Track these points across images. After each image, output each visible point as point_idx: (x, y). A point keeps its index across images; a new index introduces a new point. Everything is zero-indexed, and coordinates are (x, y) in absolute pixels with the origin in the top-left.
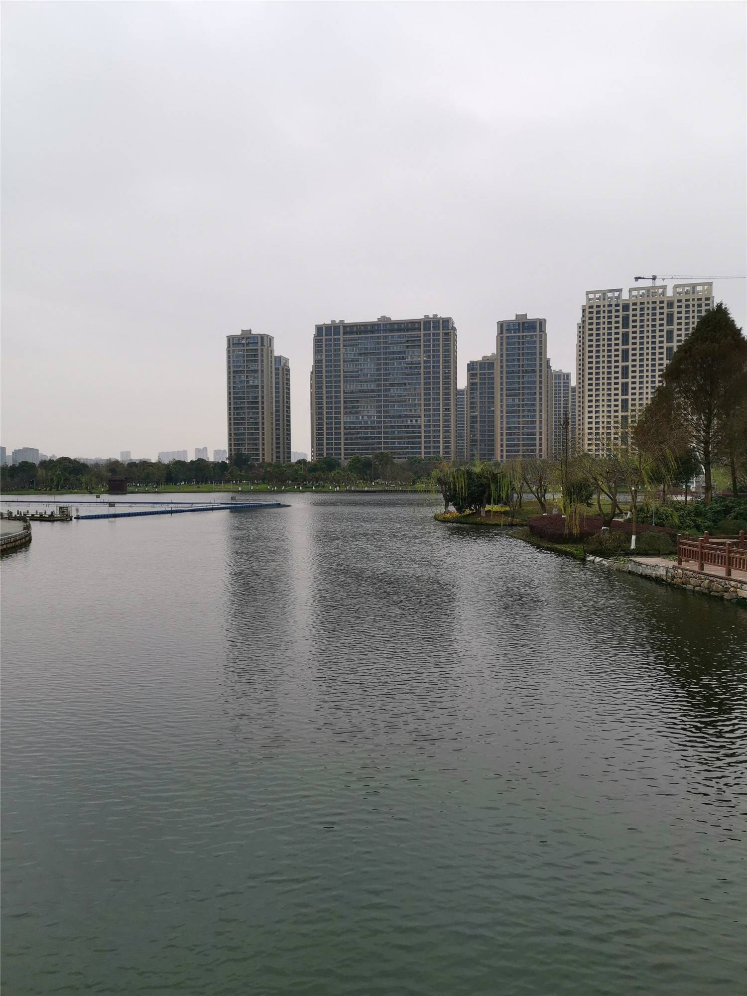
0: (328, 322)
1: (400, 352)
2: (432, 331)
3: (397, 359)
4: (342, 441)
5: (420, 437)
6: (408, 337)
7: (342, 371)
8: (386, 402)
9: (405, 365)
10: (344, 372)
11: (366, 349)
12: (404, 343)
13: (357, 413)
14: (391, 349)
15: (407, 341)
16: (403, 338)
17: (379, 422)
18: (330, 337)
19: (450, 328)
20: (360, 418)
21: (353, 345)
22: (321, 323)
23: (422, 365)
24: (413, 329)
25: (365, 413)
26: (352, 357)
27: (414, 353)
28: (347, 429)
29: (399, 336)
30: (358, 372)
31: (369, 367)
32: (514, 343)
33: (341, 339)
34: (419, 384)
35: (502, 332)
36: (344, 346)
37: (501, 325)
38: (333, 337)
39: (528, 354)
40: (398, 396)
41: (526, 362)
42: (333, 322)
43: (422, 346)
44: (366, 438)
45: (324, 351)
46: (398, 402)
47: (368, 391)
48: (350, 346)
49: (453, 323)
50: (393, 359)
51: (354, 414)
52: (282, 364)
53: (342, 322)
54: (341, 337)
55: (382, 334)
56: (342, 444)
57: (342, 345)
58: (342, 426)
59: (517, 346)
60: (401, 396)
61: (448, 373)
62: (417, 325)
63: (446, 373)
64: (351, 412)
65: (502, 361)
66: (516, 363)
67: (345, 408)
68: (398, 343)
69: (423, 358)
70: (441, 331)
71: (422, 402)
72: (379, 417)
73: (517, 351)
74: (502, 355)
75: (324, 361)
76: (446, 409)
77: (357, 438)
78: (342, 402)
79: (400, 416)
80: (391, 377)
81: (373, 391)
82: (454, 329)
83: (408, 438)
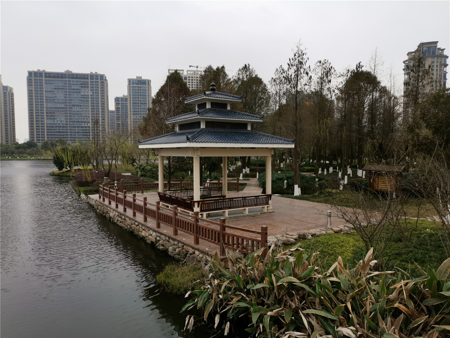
0: (36, 70)
1: (77, 89)
2: (94, 80)
3: (76, 93)
4: (46, 133)
5: (89, 133)
6: (82, 82)
7: (44, 97)
8: (70, 114)
9: (81, 96)
10: (46, 97)
11: (58, 86)
12: (80, 85)
13: (54, 119)
14: (73, 88)
15: (82, 84)
16: (79, 82)
17: (66, 124)
18: (37, 78)
19: (104, 79)
20: (56, 122)
21: (51, 84)
22: (31, 70)
23: (90, 97)
24: (84, 78)
25: (59, 119)
26: (50, 89)
27: (85, 90)
28: (48, 127)
29: (77, 81)
30: (54, 98)
31: (60, 96)
32: (136, 90)
33: (44, 79)
34: (89, 106)
35: (130, 84)
36: (45, 83)
37: (130, 81)
38: (38, 78)
39: (143, 95)
40: (77, 112)
41: (142, 99)
42: (39, 70)
43: (90, 87)
44: (59, 132)
45: (33, 85)
46: (77, 114)
47: (60, 108)
48: (49, 84)
49: (105, 78)
50: (74, 92)
51: (52, 119)
52: (9, 90)
53: (44, 71)
54: (44, 78)
55: (67, 79)
56: (46, 135)
57: (44, 83)
58: (45, 125)
59: (137, 91)
60: (78, 112)
61: (103, 102)
62: (86, 76)
63: (102, 102)
64: (50, 119)
65: (130, 98)
66: (137, 99)
67: (47, 116)
68: (76, 85)
69: (90, 93)
70: (99, 81)
71: (90, 115)
72: (66, 122)
73: (137, 94)
74: (130, 95)
75: (34, 91)
76: (103, 119)
77: (54, 132)
78: (45, 113)
79: (78, 122)
80: (73, 101)
81: (63, 108)
82: (106, 80)
83: (83, 133)
